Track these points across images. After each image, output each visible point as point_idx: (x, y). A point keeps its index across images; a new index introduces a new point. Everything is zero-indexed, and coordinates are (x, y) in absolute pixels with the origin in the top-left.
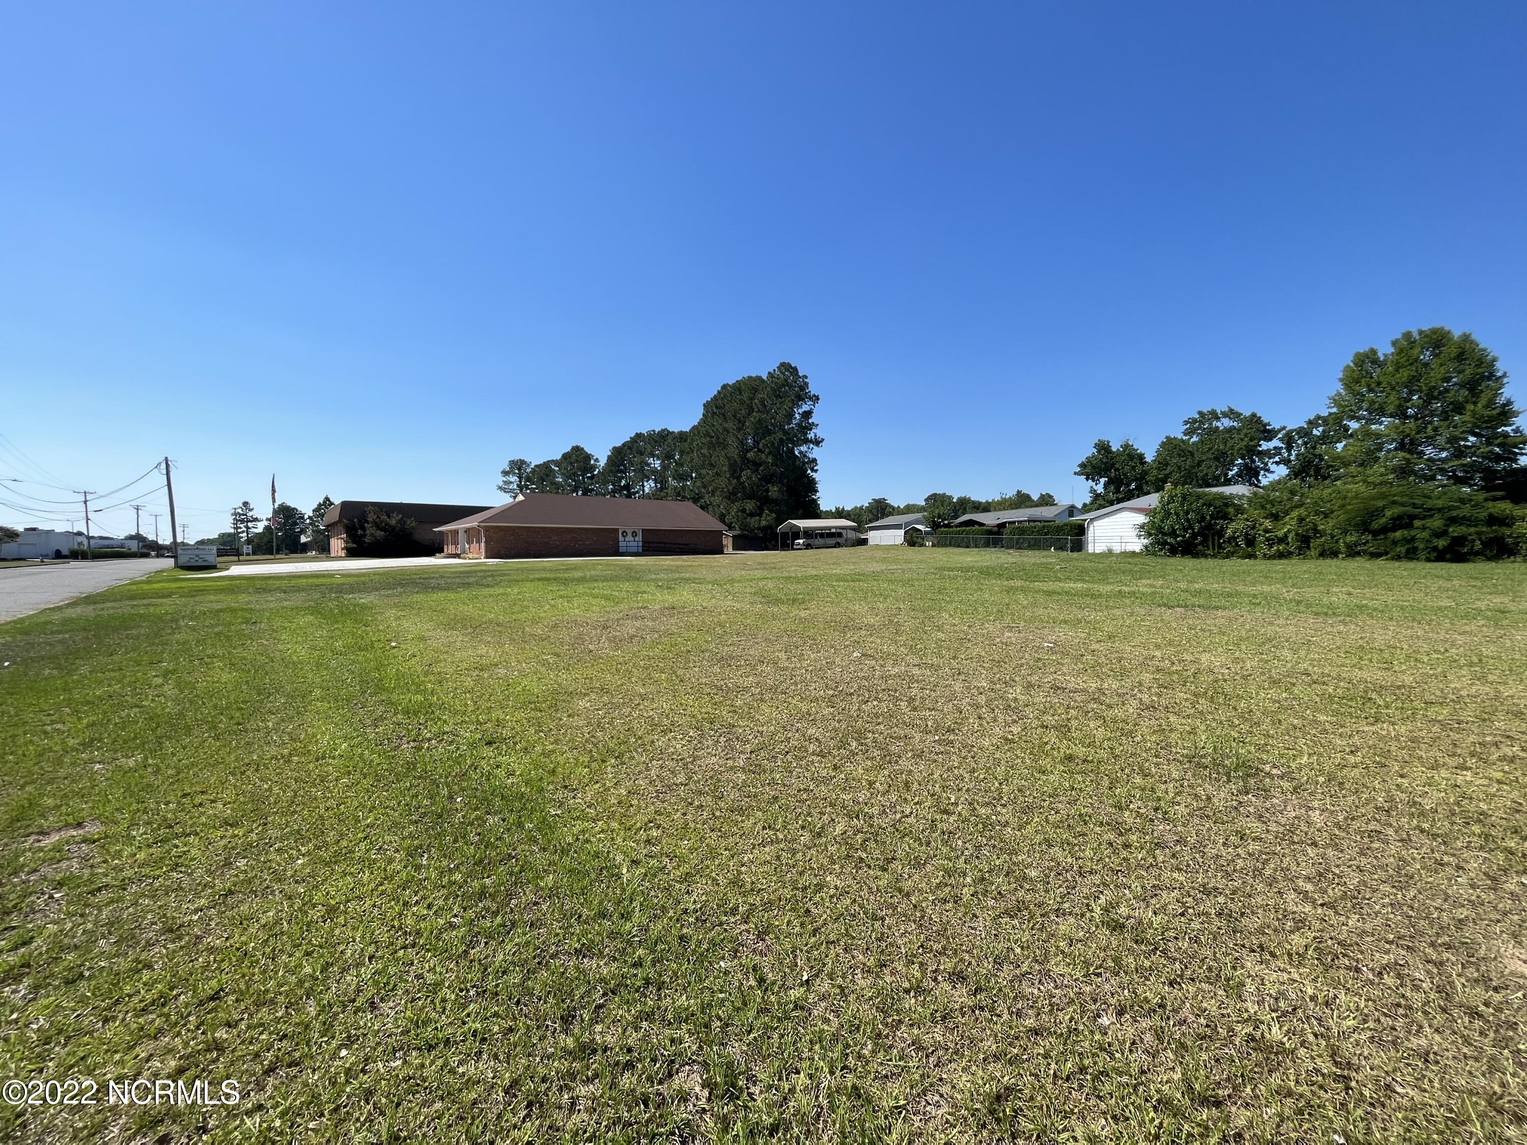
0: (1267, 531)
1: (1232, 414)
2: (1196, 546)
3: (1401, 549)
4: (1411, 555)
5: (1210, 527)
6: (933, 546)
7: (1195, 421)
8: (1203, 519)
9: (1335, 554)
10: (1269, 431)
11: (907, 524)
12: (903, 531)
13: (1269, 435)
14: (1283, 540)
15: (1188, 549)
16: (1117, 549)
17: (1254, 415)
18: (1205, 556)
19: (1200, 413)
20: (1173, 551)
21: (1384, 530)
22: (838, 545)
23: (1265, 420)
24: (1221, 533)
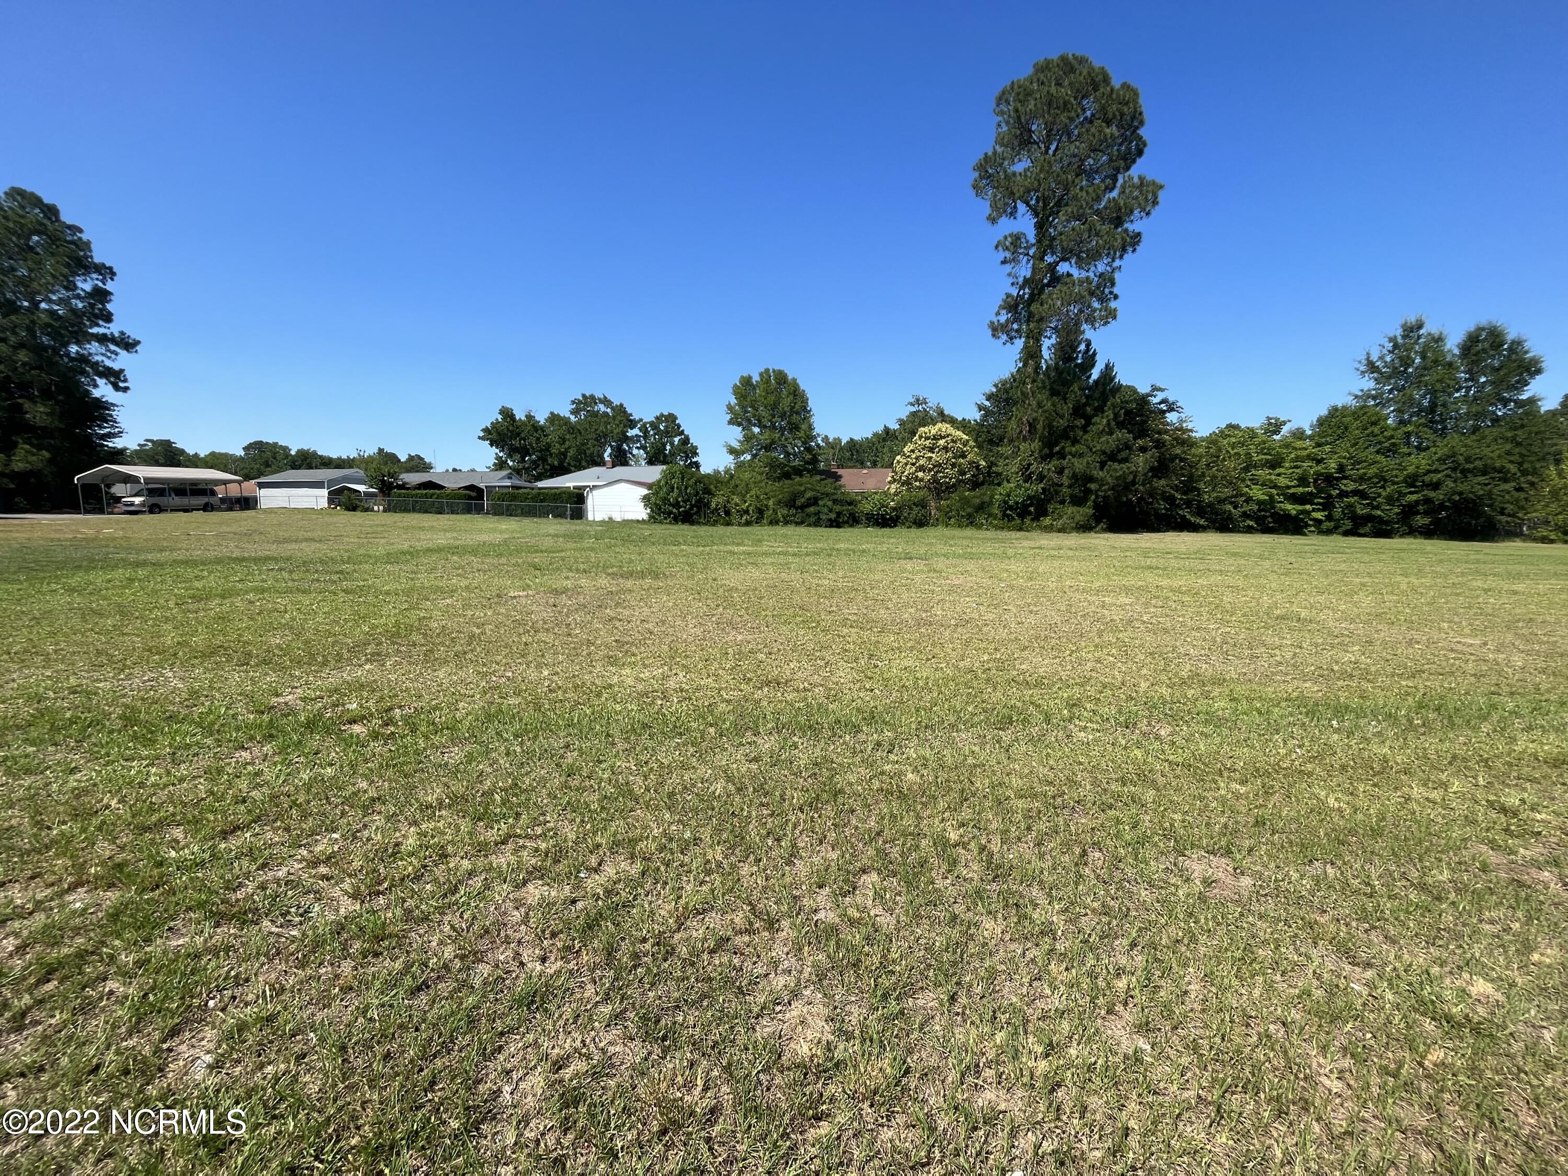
0: (737, 505)
1: (606, 401)
2: (692, 515)
3: (813, 519)
4: (817, 524)
5: (700, 501)
6: (385, 511)
7: (580, 402)
8: (697, 493)
9: (777, 523)
10: (631, 421)
11: (331, 483)
12: (324, 492)
13: (632, 424)
14: (746, 512)
15: (687, 518)
16: (618, 518)
17: (621, 405)
18: (699, 523)
19: (584, 396)
20: (676, 520)
21: (803, 507)
22: (207, 508)
23: (629, 411)
24: (708, 505)
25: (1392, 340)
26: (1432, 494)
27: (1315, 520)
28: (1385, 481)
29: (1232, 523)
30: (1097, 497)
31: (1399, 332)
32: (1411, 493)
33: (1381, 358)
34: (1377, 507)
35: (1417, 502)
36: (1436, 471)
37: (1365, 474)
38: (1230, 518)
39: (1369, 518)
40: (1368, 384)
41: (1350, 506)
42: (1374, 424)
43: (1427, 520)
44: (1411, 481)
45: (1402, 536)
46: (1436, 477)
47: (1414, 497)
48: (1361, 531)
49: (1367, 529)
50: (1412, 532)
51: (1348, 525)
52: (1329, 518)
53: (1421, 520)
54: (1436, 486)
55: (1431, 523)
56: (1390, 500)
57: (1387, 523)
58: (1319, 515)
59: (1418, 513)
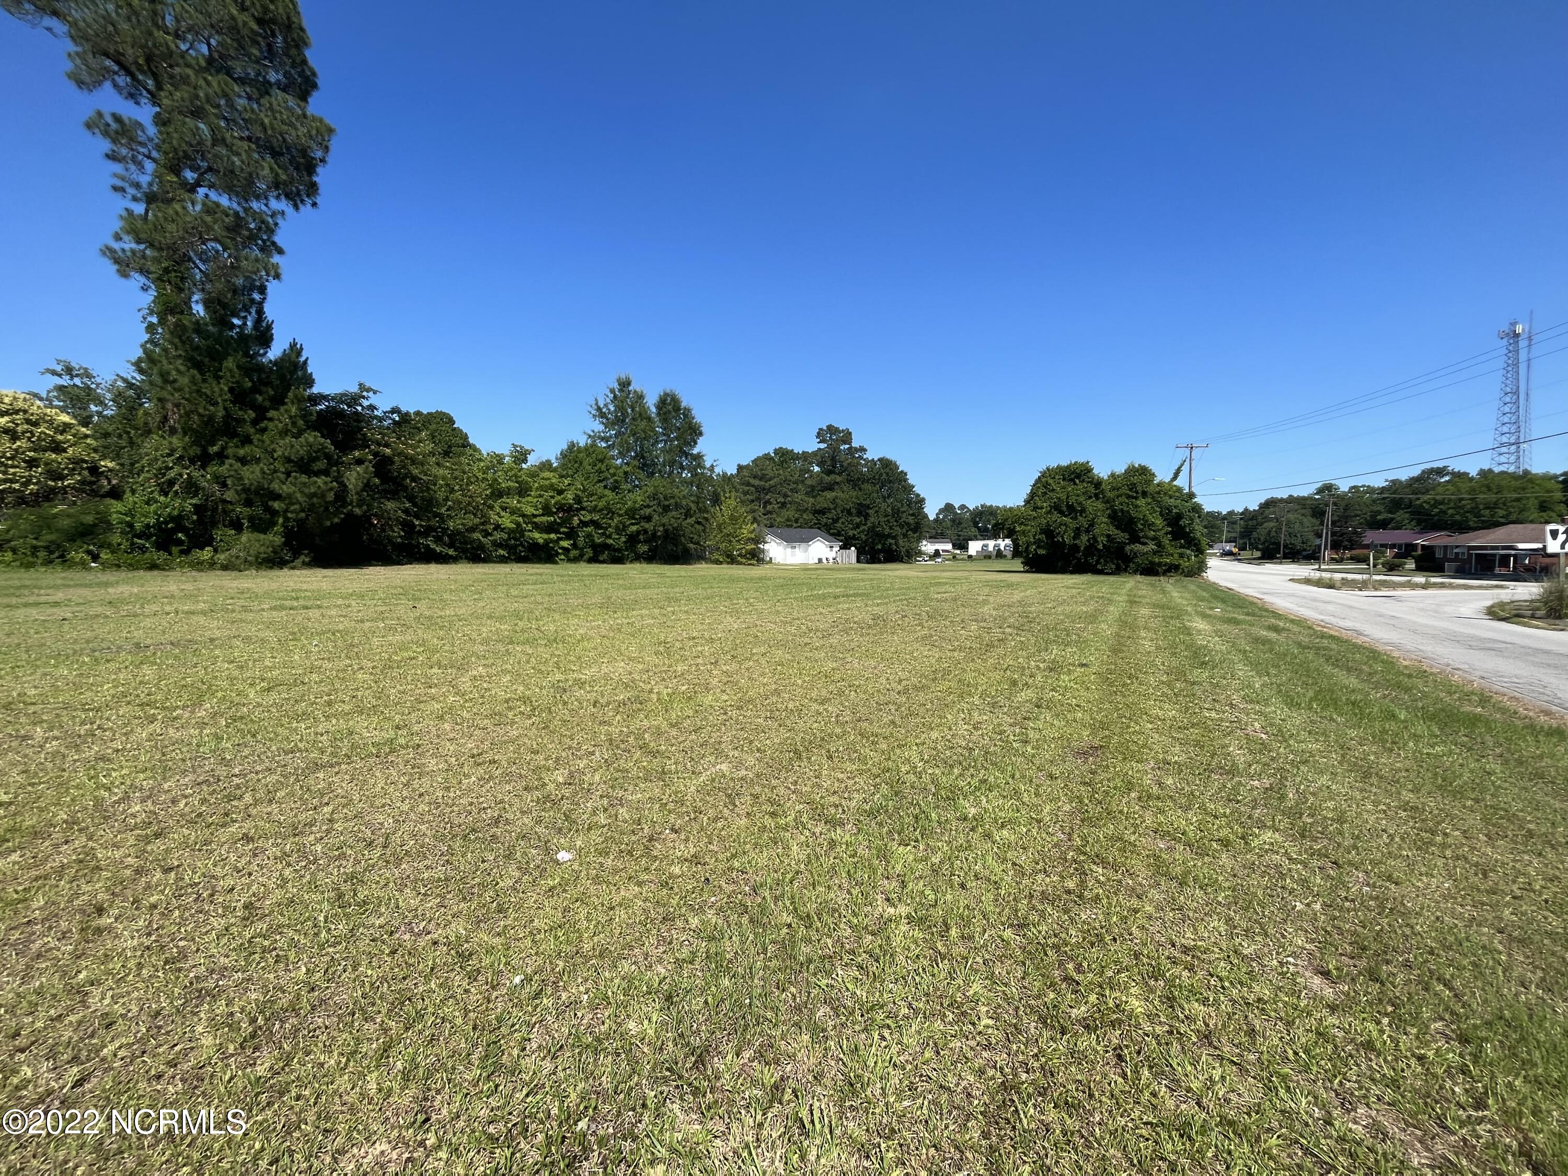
25: (612, 391)
26: (647, 526)
27: (563, 548)
28: (613, 513)
29: (484, 552)
30: (287, 519)
31: (616, 386)
32: (633, 524)
33: (606, 405)
34: (610, 537)
35: (638, 532)
36: (648, 506)
37: (596, 506)
38: (481, 547)
39: (606, 546)
40: (598, 426)
41: (589, 535)
42: (602, 461)
43: (646, 548)
44: (631, 513)
45: (631, 562)
46: (648, 511)
47: (634, 528)
48: (601, 558)
49: (604, 556)
50: (638, 558)
51: (589, 552)
52: (575, 546)
53: (643, 548)
54: (648, 519)
55: (650, 550)
56: (619, 531)
57: (619, 550)
58: (565, 544)
59: (640, 542)
